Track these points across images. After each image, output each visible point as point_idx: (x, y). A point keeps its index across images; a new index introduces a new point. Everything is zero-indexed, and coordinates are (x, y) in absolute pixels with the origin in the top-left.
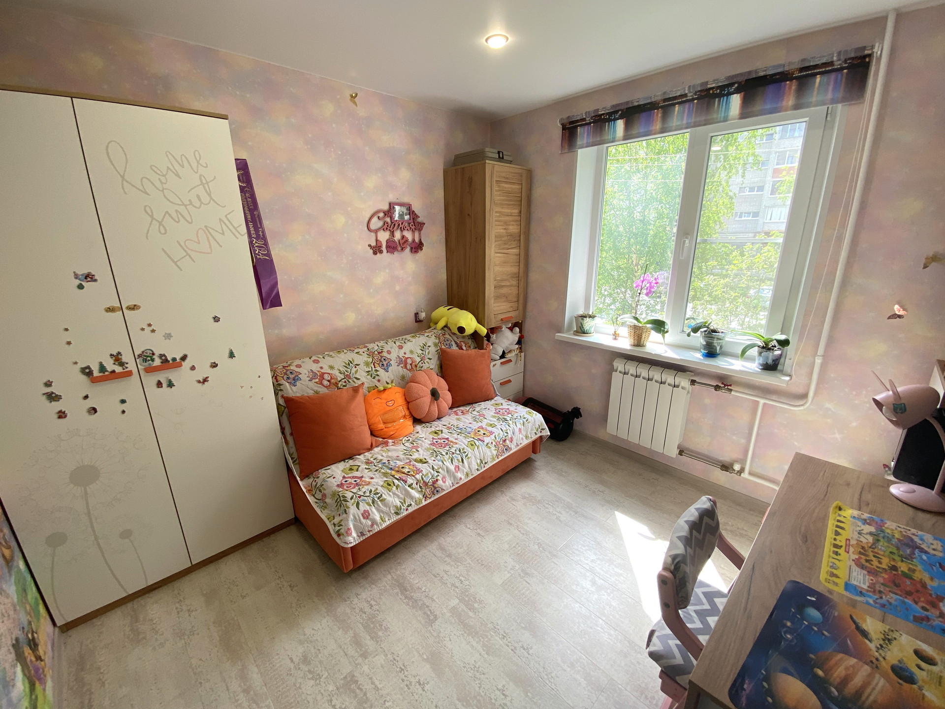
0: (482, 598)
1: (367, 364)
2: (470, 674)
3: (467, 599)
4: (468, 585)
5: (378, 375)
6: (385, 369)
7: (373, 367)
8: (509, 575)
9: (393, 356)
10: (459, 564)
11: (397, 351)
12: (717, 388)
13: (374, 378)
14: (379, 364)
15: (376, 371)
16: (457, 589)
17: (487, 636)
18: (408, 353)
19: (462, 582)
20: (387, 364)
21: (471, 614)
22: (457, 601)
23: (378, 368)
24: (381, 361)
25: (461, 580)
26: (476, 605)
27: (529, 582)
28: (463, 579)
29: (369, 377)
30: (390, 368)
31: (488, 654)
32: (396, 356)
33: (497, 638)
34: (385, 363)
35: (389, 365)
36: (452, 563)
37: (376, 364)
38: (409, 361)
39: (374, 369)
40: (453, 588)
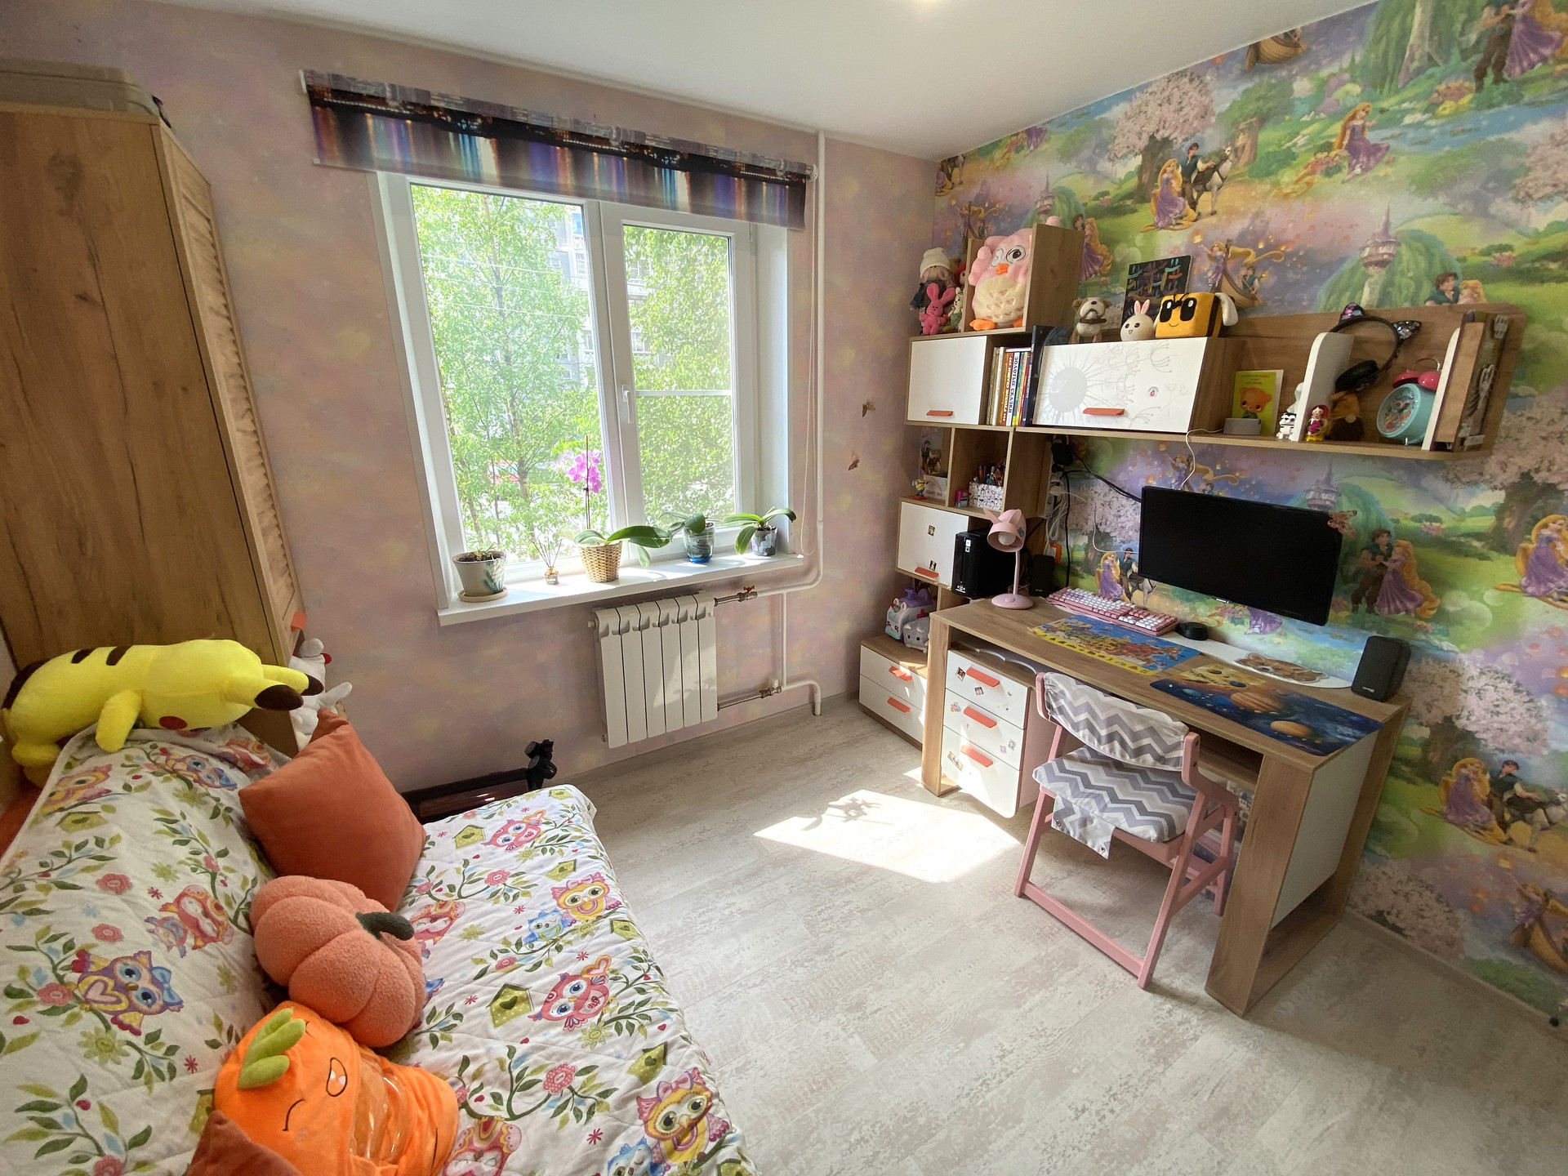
0: (907, 1104)
1: (104, 1049)
2: (1060, 1163)
3: (906, 1137)
4: (873, 1126)
5: (172, 1050)
6: (166, 1006)
7: (127, 1035)
8: (857, 1038)
9: (136, 937)
10: (815, 1135)
11: (125, 906)
12: (742, 597)
13: (172, 1070)
14: (132, 1008)
15: (152, 1038)
16: (881, 1156)
17: (985, 1115)
18: (158, 883)
19: (862, 1140)
20: (154, 981)
21: (941, 1136)
22: (910, 1160)
23: (149, 1024)
24: (126, 989)
25: (859, 1142)
26: (922, 1120)
27: (875, 1008)
28: (855, 1136)
29: (159, 1087)
30: (175, 984)
31: (1020, 1121)
32: (142, 928)
33: (989, 1096)
34: (144, 983)
35: (161, 980)
36: (810, 1152)
37: (126, 1018)
38: (193, 908)
39: (139, 1041)
40: (877, 1164)
